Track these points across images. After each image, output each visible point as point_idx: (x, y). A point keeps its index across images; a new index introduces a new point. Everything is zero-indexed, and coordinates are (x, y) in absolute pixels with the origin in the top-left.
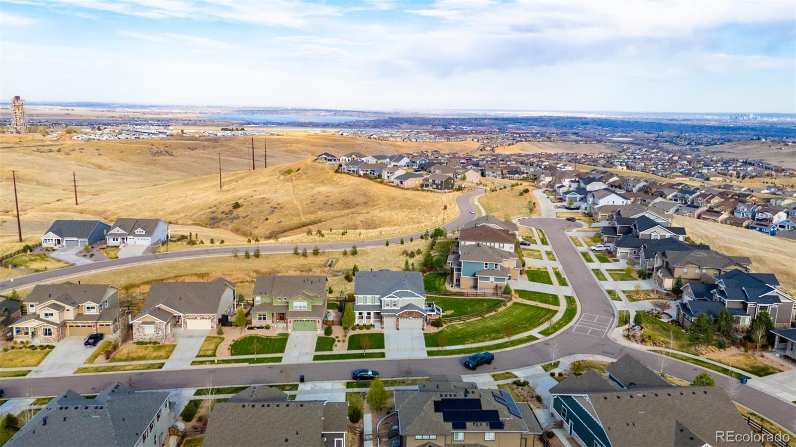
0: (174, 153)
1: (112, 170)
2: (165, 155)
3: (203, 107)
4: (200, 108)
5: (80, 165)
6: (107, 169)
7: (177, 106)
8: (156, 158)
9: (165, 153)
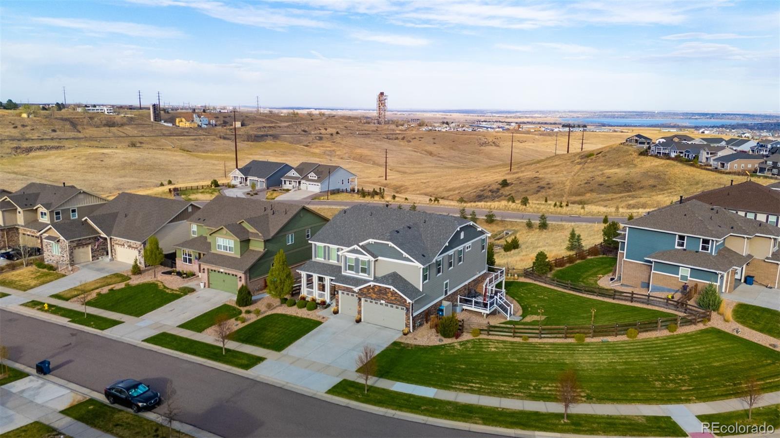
0: (501, 144)
1: (439, 157)
2: (491, 145)
3: (565, 112)
4: (561, 112)
5: (415, 151)
6: (435, 155)
7: (540, 111)
8: (482, 148)
9: (492, 143)
